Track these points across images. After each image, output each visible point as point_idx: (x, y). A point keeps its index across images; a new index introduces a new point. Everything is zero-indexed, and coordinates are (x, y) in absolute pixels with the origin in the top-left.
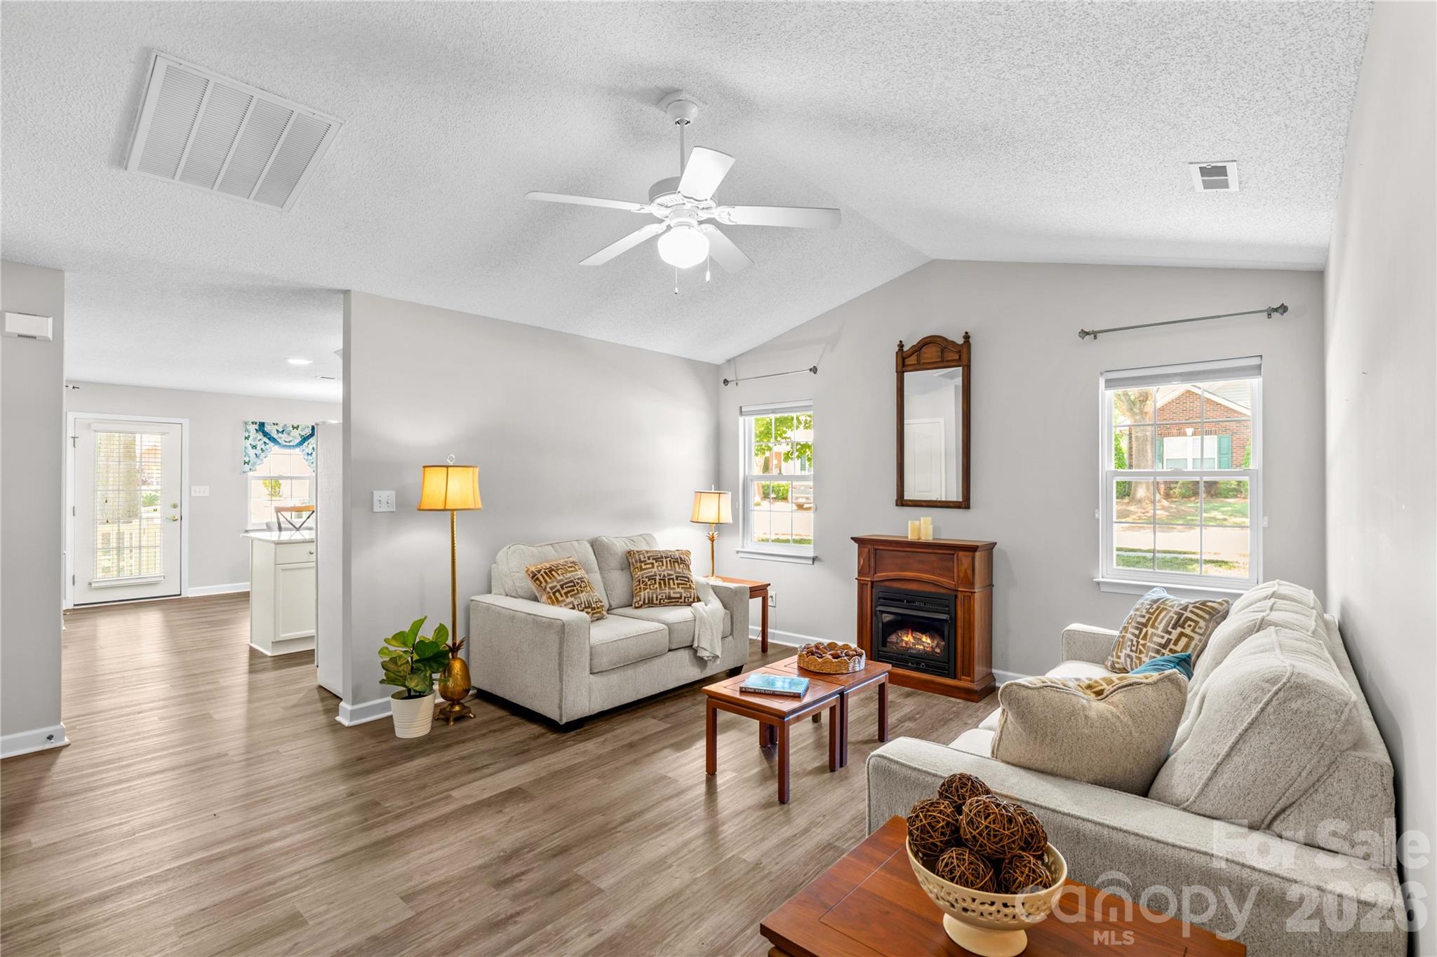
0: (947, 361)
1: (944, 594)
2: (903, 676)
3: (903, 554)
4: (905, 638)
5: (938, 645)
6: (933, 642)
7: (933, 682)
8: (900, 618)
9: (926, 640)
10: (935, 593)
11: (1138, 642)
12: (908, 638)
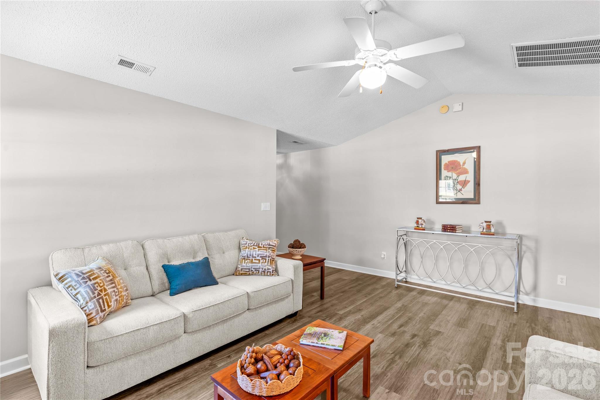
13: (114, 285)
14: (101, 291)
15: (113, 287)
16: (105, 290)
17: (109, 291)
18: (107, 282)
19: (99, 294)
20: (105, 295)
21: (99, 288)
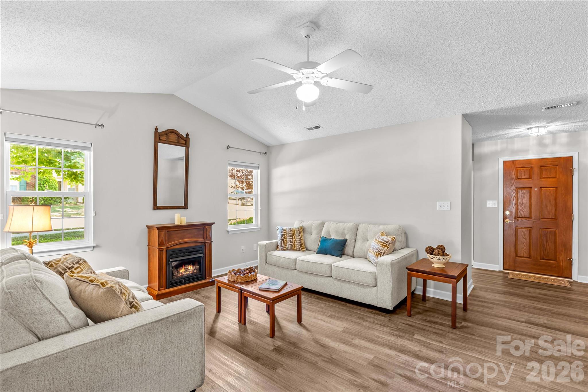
0: (180, 143)
1: (199, 246)
2: (185, 288)
3: (182, 231)
4: (181, 271)
5: (195, 269)
6: (193, 268)
7: (198, 285)
8: (181, 262)
9: (191, 268)
10: (196, 246)
11: (293, 240)
12: (182, 270)
13: (291, 238)
14: (284, 238)
15: (291, 239)
16: (286, 238)
17: (287, 239)
18: (288, 235)
19: (283, 239)
20: (285, 240)
21: (284, 237)
